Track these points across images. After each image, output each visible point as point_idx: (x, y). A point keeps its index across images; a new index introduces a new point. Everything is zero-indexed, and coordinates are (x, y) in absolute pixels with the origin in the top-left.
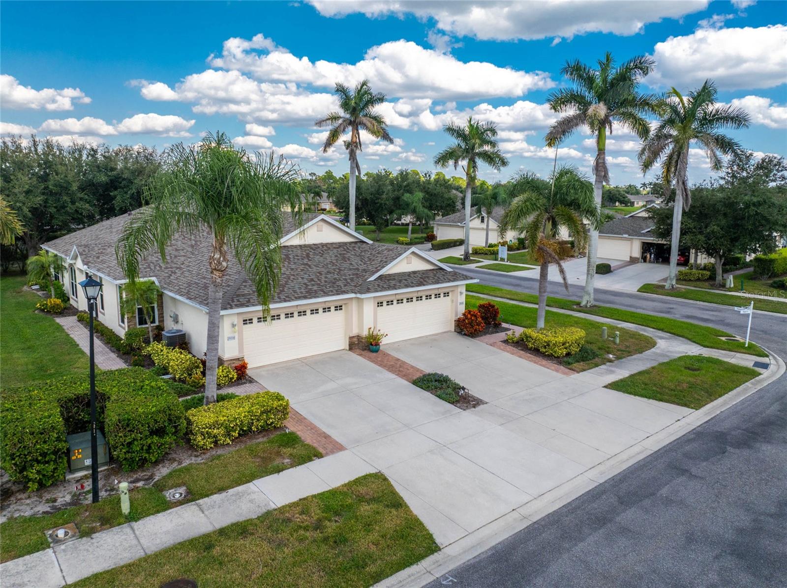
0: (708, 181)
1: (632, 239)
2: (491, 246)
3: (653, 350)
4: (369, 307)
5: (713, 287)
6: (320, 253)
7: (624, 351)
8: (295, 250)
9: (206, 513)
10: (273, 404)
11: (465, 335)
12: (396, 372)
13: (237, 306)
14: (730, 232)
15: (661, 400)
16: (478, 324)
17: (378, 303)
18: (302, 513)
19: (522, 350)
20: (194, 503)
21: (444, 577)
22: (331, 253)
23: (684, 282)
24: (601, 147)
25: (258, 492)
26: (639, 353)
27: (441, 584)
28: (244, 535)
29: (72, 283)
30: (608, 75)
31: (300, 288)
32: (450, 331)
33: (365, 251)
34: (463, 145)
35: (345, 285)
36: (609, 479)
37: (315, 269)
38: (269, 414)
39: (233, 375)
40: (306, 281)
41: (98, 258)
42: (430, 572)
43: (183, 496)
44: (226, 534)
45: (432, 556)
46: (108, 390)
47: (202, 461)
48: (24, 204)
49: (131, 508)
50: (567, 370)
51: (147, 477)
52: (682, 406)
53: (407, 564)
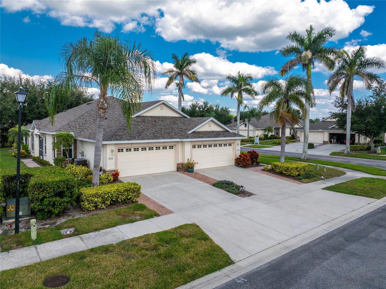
0: (364, 97)
1: (324, 131)
2: (250, 138)
3: (345, 175)
4: (188, 147)
5: (370, 153)
6: (162, 120)
7: (329, 175)
8: (148, 118)
9: (85, 241)
10: (131, 187)
11: (241, 167)
12: (203, 180)
13: (114, 140)
14: (378, 122)
15: (356, 195)
16: (248, 161)
17: (193, 146)
18: (145, 242)
19: (273, 174)
20: (78, 236)
21: (238, 278)
22: (168, 121)
23: (353, 151)
24: (309, 75)
25: (118, 232)
26: (338, 176)
27: (237, 282)
28: (106, 252)
29: (32, 143)
30: (311, 38)
31: (150, 135)
32: (232, 165)
33: (186, 121)
34: (236, 86)
35: (175, 135)
36: (336, 229)
37: (158, 127)
38: (129, 192)
39: (111, 178)
40: (153, 132)
41: (45, 127)
42: (228, 276)
43: (72, 232)
44: (95, 251)
45: (229, 266)
46: (34, 173)
47: (87, 216)
48: (12, 107)
49: (37, 236)
50: (299, 182)
51: (52, 223)
52: (370, 197)
53: (213, 270)
